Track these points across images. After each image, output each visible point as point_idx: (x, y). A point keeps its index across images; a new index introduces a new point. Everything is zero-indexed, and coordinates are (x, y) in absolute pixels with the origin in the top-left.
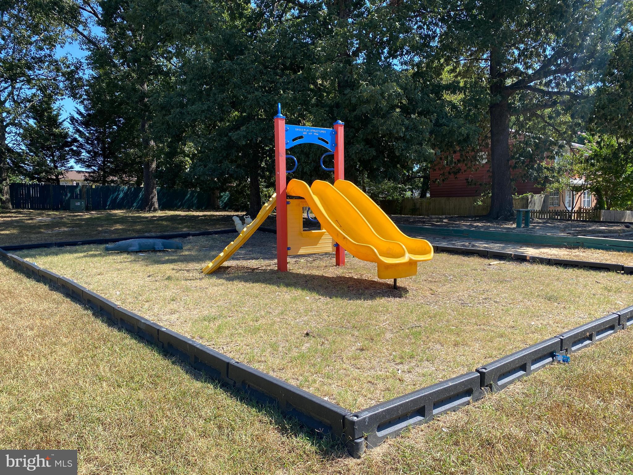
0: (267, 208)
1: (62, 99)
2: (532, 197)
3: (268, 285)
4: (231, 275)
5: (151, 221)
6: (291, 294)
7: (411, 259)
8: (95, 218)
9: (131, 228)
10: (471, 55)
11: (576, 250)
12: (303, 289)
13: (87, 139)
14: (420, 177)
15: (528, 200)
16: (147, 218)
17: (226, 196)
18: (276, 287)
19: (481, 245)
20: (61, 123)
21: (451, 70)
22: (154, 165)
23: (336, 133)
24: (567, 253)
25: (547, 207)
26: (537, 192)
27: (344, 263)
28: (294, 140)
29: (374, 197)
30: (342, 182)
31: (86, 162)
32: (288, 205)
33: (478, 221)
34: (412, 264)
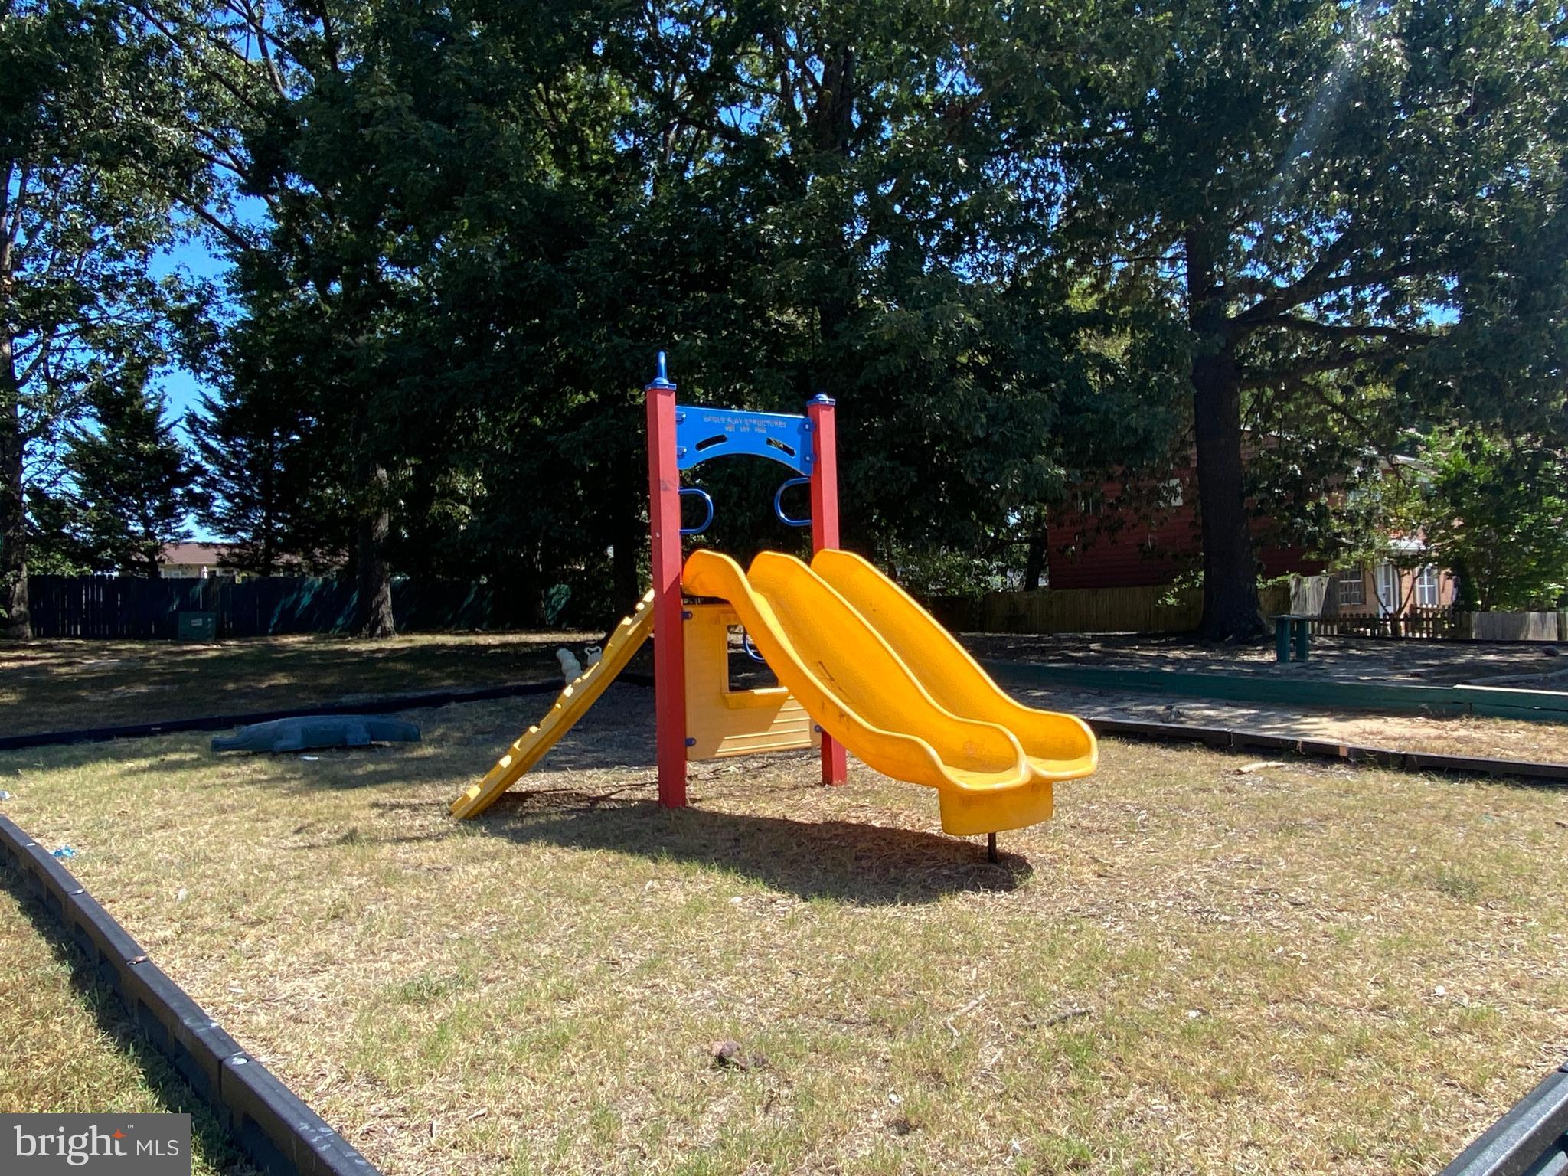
0: (630, 632)
1: (165, 373)
2: (1299, 582)
3: (626, 857)
4: (530, 822)
5: (368, 661)
6: (689, 887)
7: (1035, 776)
8: (231, 658)
9: (310, 684)
10: (1136, 251)
11: (1455, 723)
12: (725, 868)
13: (226, 466)
14: (1020, 541)
15: (1289, 590)
16: (357, 654)
17: (560, 594)
18: (650, 863)
19: (1198, 714)
20: (165, 431)
21: (1092, 285)
22: (383, 526)
23: (815, 427)
24: (1434, 732)
25: (1336, 608)
26: (1312, 569)
27: (843, 776)
28: (700, 446)
29: (915, 589)
30: (833, 555)
31: (223, 520)
32: (686, 623)
33: (1177, 645)
34: (1039, 787)
